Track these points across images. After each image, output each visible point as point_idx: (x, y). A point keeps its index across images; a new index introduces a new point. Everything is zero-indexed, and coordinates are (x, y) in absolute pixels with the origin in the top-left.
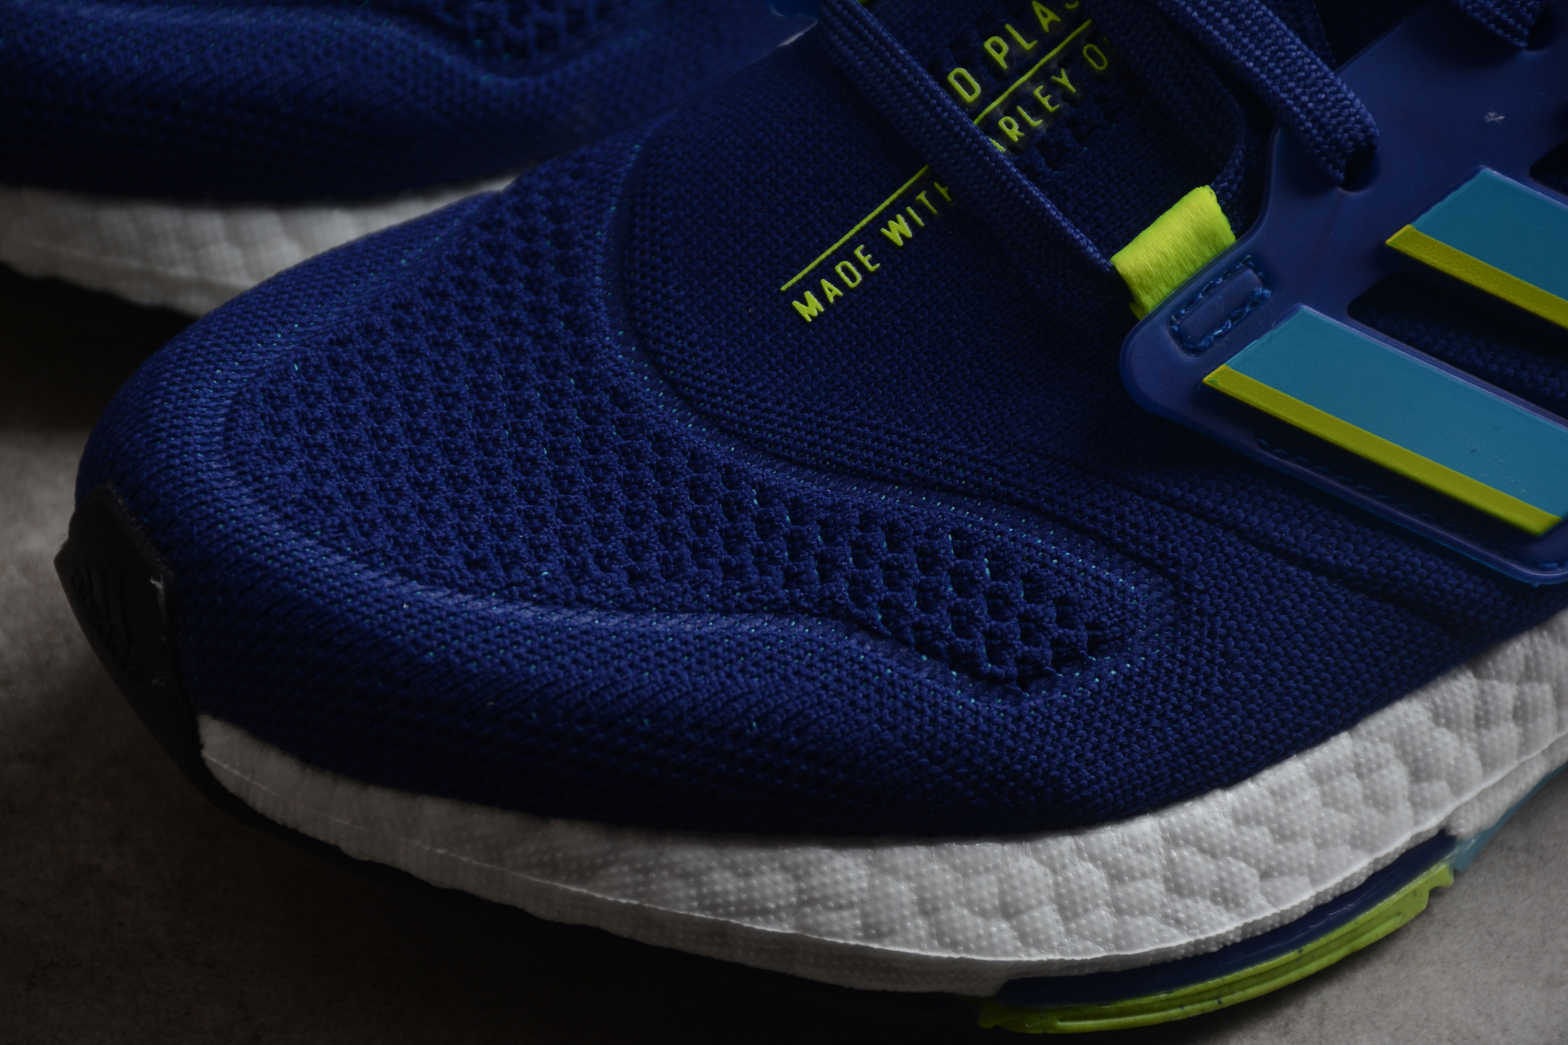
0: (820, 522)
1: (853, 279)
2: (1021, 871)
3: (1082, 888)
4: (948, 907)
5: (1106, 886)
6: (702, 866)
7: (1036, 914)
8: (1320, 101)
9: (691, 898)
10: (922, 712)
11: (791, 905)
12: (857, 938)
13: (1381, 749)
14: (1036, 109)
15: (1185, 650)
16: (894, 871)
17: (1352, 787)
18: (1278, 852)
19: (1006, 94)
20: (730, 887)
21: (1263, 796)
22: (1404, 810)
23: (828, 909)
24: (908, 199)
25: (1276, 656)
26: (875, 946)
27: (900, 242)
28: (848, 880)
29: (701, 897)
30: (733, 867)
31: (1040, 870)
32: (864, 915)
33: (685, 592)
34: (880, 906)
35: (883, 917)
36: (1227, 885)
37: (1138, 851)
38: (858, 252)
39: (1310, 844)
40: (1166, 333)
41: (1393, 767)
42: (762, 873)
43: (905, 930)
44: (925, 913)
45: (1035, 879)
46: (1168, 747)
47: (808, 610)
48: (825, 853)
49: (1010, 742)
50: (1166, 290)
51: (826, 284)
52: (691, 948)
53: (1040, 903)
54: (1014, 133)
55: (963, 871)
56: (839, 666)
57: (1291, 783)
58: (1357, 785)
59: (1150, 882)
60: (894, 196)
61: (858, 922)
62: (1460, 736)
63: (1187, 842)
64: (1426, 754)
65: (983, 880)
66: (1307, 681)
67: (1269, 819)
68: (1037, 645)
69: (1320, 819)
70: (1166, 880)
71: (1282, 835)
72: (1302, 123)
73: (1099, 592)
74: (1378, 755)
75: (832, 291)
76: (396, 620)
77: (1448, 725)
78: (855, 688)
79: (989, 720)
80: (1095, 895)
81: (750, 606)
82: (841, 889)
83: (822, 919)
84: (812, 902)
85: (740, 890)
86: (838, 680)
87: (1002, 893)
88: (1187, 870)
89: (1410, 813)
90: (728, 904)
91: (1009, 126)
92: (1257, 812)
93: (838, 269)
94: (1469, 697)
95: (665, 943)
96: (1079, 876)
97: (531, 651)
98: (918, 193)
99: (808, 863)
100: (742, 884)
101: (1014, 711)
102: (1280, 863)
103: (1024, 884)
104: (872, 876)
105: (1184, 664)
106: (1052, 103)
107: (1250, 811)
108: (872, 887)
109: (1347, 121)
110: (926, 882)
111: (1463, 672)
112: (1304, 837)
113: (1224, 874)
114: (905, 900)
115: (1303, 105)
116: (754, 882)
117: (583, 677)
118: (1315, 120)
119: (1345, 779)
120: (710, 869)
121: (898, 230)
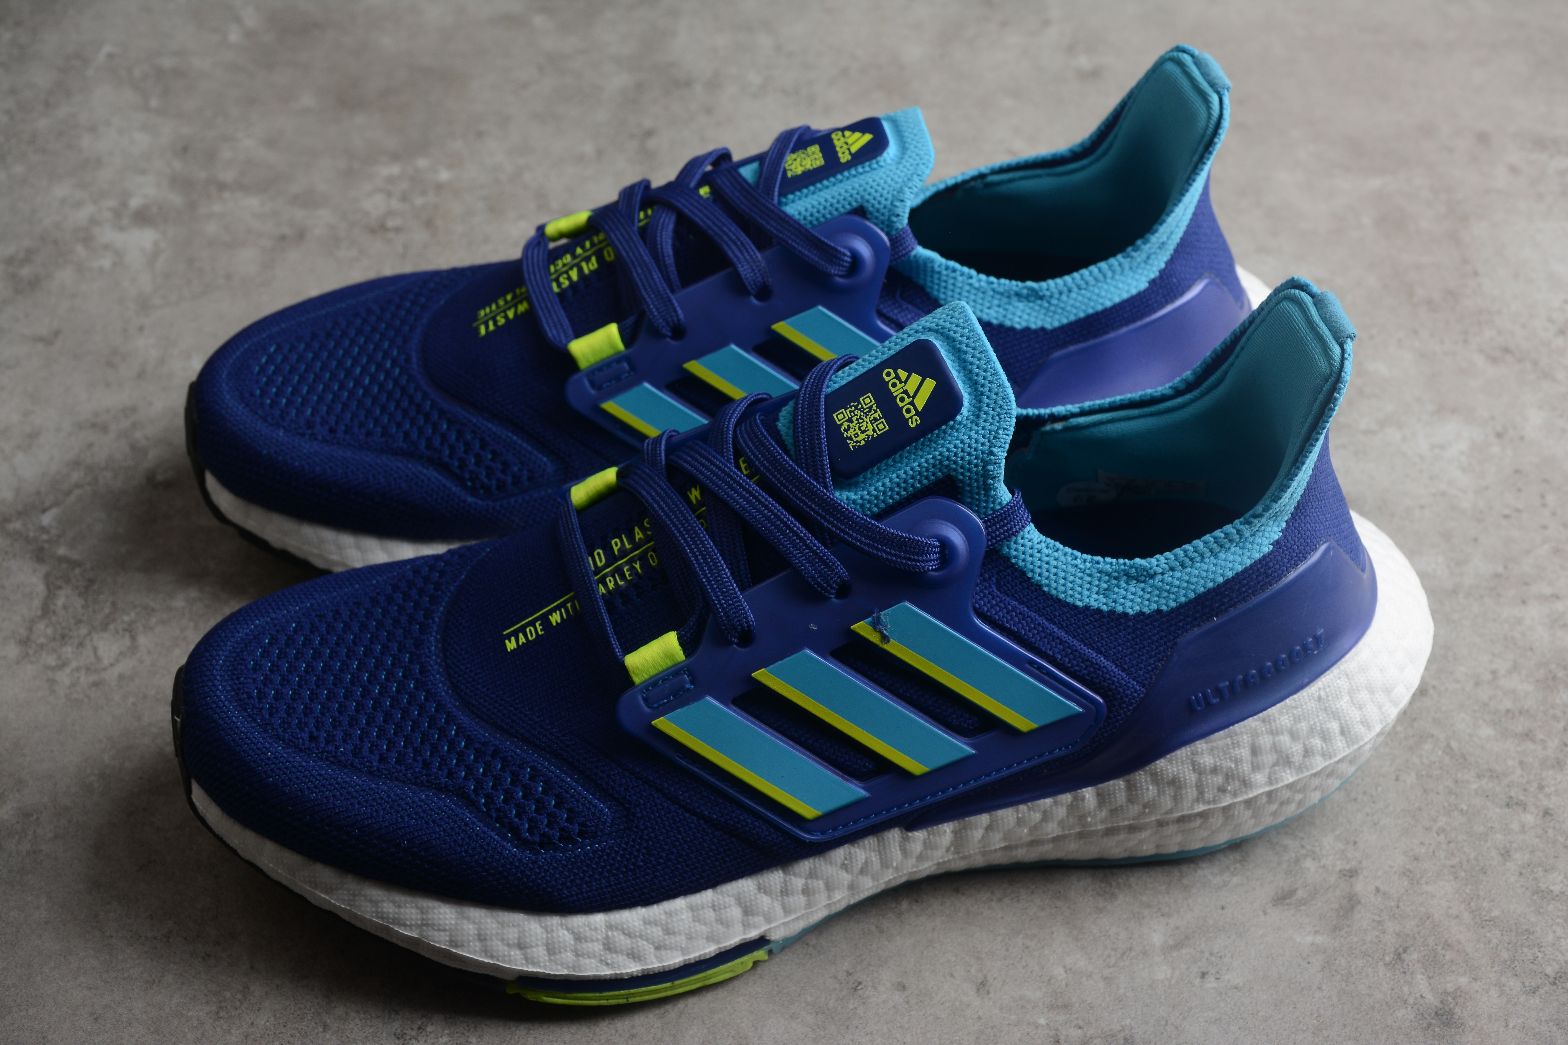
0: (475, 749)
1: (532, 636)
2: (530, 929)
3: (559, 942)
4: (492, 940)
5: (572, 943)
6: (379, 899)
7: (534, 950)
8: (730, 605)
9: (373, 912)
10: (488, 851)
11: (417, 924)
12: (445, 945)
13: (727, 900)
14: (623, 577)
15: (626, 843)
16: (468, 919)
17: (710, 915)
18: (665, 939)
19: (613, 567)
20: (391, 911)
21: (660, 914)
22: (739, 927)
23: (434, 930)
24: (563, 605)
25: (672, 853)
26: (454, 951)
27: (554, 624)
28: (446, 919)
29: (377, 912)
30: (394, 902)
31: (539, 930)
32: (451, 936)
33: (401, 771)
34: (459, 933)
35: (459, 939)
36: (635, 951)
37: (591, 929)
38: (537, 624)
39: (683, 937)
40: (640, 698)
41: (733, 908)
42: (406, 907)
43: (469, 946)
44: (480, 940)
45: (536, 934)
46: (610, 886)
47: (452, 791)
48: (436, 904)
49: (528, 872)
50: (646, 677)
51: (521, 635)
52: (373, 932)
53: (537, 945)
54: (611, 586)
55: (502, 924)
56: (455, 822)
57: (676, 910)
58: (712, 914)
59: (595, 944)
60: (559, 602)
61: (447, 938)
62: (772, 899)
63: (617, 929)
64: (751, 905)
65: (511, 930)
66: (687, 866)
67: (661, 924)
68: (552, 829)
69: (690, 927)
70: (604, 944)
71: (668, 932)
72: (719, 613)
73: (589, 809)
74: (725, 902)
75: (522, 640)
76: (261, 760)
77: (765, 893)
78: (459, 834)
79: (520, 860)
80: (566, 946)
81: (426, 784)
82: (441, 922)
83: (430, 933)
84: (427, 925)
85: (396, 913)
86: (452, 828)
87: (519, 938)
88: (615, 941)
89: (741, 929)
90: (390, 918)
91: (610, 581)
92: (655, 920)
93: (528, 630)
94: (777, 882)
95: (363, 928)
96: (559, 936)
97: (316, 787)
98: (568, 603)
99: (429, 907)
100: (397, 911)
101: (534, 858)
102: (666, 945)
103: (531, 935)
104: (457, 919)
105: (624, 849)
106: (630, 575)
107: (652, 920)
108: (457, 924)
109: (740, 616)
110: (482, 927)
111: (777, 870)
112: (680, 934)
113: (634, 946)
114: (471, 932)
115: (722, 605)
116: (402, 910)
117: (334, 804)
118: (725, 613)
119: (706, 911)
120: (383, 901)
121: (555, 618)
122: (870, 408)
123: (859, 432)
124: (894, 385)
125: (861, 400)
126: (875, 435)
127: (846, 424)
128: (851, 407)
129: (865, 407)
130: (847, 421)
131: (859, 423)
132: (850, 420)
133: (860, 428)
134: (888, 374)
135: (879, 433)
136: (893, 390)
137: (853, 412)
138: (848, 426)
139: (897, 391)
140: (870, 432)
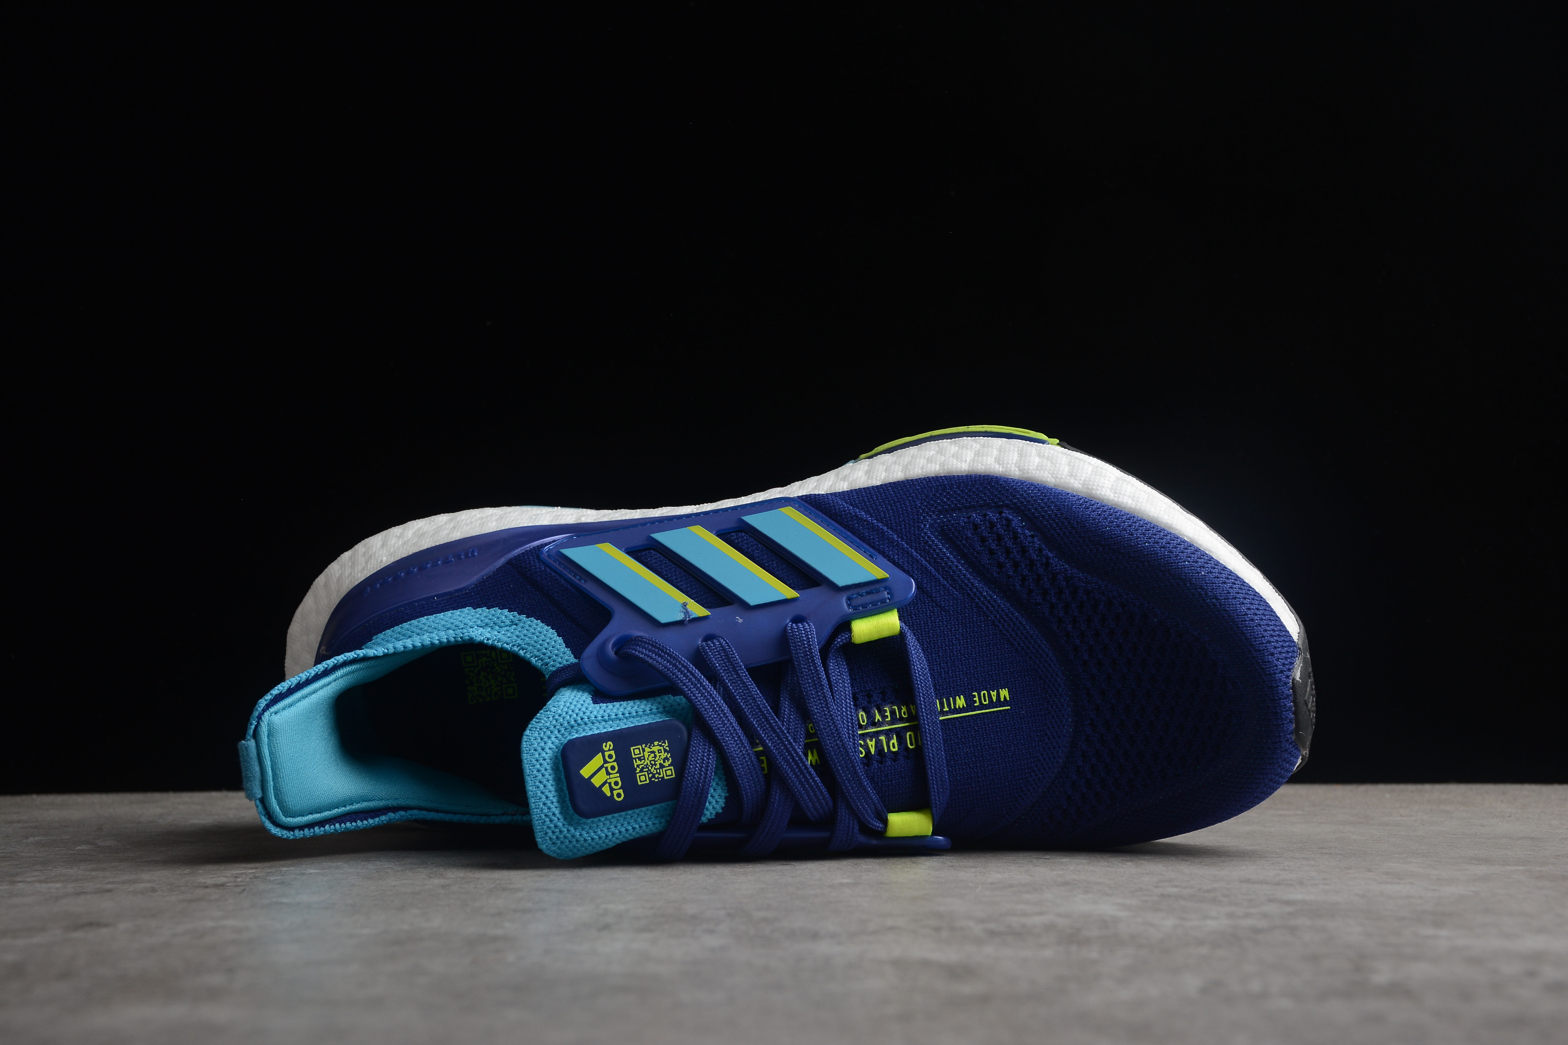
1: (984, 694)
14: (893, 713)
19: (900, 726)
24: (951, 712)
27: (962, 697)
38: (978, 703)
51: (994, 699)
54: (904, 709)
60: (955, 716)
75: (994, 694)
91: (904, 713)
93: (987, 702)
98: (946, 711)
106: (886, 711)
121: (961, 702)
122: (641, 771)
123: (657, 753)
124: (616, 783)
125: (648, 782)
126: (644, 746)
127: (666, 764)
128: (658, 778)
129: (646, 773)
130: (665, 767)
131: (655, 761)
132: (662, 766)
133: (655, 756)
134: (619, 795)
135: (640, 747)
136: (619, 779)
137: (657, 773)
138: (664, 762)
139: (615, 777)
140: (647, 749)
